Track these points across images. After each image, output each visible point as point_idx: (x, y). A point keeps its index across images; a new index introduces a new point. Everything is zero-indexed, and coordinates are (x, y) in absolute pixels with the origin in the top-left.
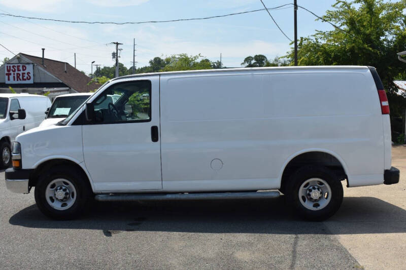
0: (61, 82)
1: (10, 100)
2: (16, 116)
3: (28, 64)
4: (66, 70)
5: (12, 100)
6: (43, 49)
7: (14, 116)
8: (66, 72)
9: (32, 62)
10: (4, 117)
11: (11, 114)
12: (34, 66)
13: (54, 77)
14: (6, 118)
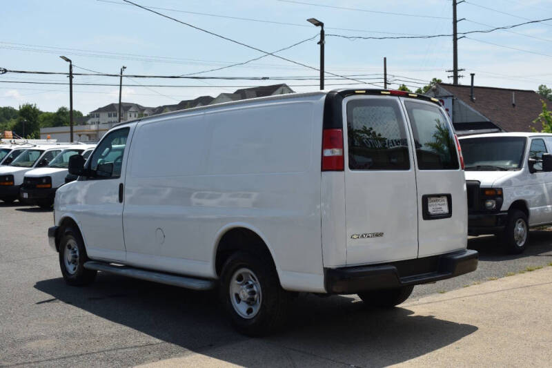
0: (488, 120)
1: (529, 141)
2: (538, 166)
3: (446, 97)
4: (514, 102)
5: (532, 140)
6: (473, 75)
7: (536, 167)
8: (514, 105)
9: (451, 94)
10: (520, 167)
11: (531, 164)
12: (453, 100)
13: (480, 114)
14: (523, 169)
